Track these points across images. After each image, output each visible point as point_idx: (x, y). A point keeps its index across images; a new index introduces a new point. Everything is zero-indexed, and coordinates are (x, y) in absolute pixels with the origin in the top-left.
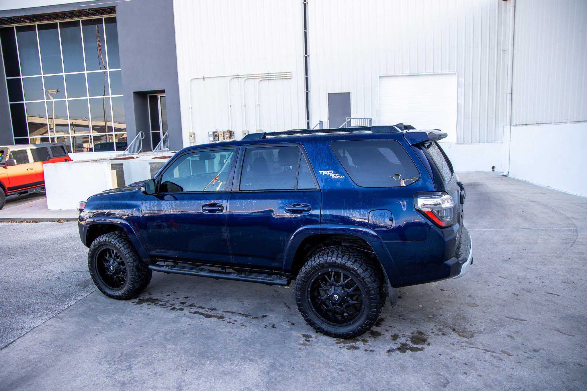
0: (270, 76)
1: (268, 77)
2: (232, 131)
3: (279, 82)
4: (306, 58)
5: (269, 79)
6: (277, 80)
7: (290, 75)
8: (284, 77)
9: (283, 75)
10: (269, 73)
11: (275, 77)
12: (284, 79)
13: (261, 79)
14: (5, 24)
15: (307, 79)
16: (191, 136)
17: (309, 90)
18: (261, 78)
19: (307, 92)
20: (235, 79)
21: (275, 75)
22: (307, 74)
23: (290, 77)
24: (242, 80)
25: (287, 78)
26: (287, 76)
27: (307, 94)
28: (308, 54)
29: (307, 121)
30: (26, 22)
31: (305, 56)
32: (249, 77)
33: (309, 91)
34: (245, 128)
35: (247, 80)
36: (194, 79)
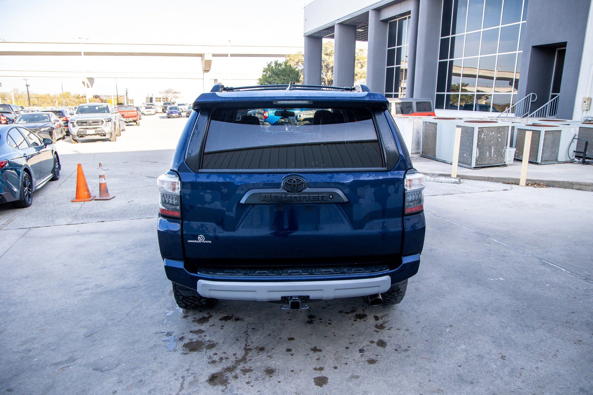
16: (585, 102)
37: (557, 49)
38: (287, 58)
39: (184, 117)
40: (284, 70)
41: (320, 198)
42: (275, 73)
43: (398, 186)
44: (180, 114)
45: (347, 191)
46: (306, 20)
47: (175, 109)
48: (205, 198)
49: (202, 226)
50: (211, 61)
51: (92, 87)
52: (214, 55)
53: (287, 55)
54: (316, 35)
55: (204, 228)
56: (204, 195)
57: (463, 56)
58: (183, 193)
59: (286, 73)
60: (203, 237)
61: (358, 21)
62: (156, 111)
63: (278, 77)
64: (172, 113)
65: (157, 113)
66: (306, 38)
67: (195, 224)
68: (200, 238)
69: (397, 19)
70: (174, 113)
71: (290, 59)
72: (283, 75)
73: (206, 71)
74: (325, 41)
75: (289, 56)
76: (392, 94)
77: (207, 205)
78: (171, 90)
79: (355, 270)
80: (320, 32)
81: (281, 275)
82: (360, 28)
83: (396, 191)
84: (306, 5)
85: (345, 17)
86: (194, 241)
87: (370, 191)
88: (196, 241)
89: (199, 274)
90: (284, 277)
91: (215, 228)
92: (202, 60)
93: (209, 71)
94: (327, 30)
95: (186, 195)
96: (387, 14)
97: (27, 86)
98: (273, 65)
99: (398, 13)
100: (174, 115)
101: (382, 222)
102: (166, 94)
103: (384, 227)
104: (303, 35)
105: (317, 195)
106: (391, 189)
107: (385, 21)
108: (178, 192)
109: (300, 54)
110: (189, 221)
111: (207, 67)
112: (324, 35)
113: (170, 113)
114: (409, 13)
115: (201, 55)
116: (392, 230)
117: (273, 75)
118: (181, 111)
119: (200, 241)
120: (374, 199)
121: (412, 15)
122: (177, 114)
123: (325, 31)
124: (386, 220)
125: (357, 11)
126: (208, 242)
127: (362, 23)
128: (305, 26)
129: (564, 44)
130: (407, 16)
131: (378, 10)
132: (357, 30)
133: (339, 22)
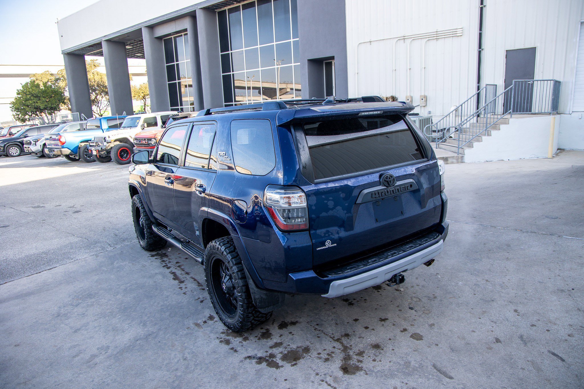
0: (438, 34)
1: (436, 36)
2: (395, 97)
3: (449, 41)
4: (482, 9)
5: (438, 37)
6: (446, 39)
7: (461, 32)
8: (454, 34)
9: (453, 32)
10: (438, 31)
11: (444, 35)
12: (455, 37)
13: (428, 39)
14: (221, 8)
15: (480, 35)
17: (483, 47)
18: (429, 37)
19: (480, 50)
20: (401, 40)
21: (444, 33)
22: (481, 29)
23: (461, 34)
24: (408, 41)
25: (458, 35)
26: (458, 32)
27: (480, 52)
28: (484, 4)
29: (477, 85)
30: (234, 4)
31: (481, 6)
32: (415, 38)
33: (482, 49)
34: (409, 94)
35: (413, 41)
36: (361, 43)
37: (324, 62)
40: (44, 92)
41: (406, 188)
42: (34, 95)
43: (437, 171)
46: (62, 36)
48: (328, 206)
49: (328, 232)
54: (77, 52)
55: (330, 233)
56: (327, 202)
57: (245, 69)
58: (310, 205)
59: (48, 95)
60: (330, 242)
61: (128, 38)
63: (38, 99)
66: (66, 56)
67: (321, 232)
68: (327, 243)
69: (173, 37)
71: (37, 80)
72: (44, 97)
74: (88, 59)
75: (34, 75)
76: (179, 108)
77: (330, 211)
80: (82, 49)
82: (129, 45)
84: (59, 19)
85: (113, 33)
86: (322, 248)
88: (324, 247)
89: (330, 277)
91: (338, 231)
94: (91, 47)
95: (312, 205)
96: (161, 31)
98: (29, 86)
99: (174, 30)
104: (61, 52)
105: (404, 186)
107: (160, 38)
108: (304, 204)
109: (48, 73)
110: (314, 230)
112: (87, 52)
114: (186, 30)
116: (438, 204)
117: (32, 98)
119: (327, 247)
120: (428, 183)
121: (189, 32)
123: (89, 48)
125: (128, 28)
126: (334, 245)
127: (132, 40)
128: (61, 43)
129: (333, 58)
130: (183, 34)
131: (152, 27)
132: (127, 47)
133: (107, 38)
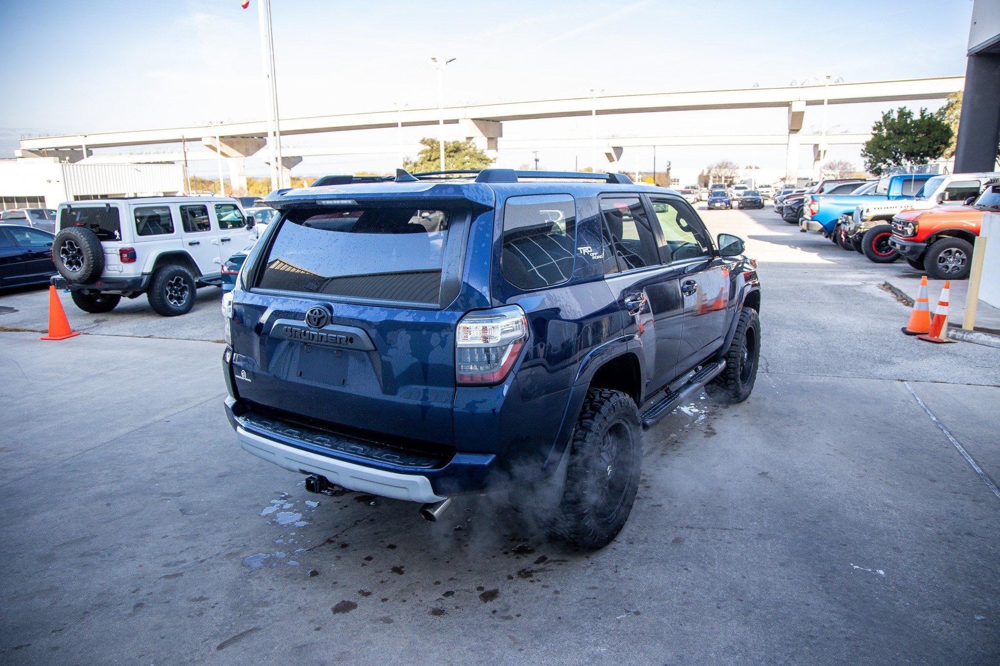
38: (951, 100)
39: (735, 209)
41: (338, 341)
42: (899, 131)
43: (446, 336)
44: (729, 204)
45: (373, 333)
46: (975, 23)
47: (722, 195)
50: (803, 113)
51: (618, 159)
52: (809, 103)
53: (951, 95)
55: (247, 363)
59: (920, 130)
62: (699, 198)
64: (715, 201)
65: (701, 200)
66: (972, 59)
68: (243, 374)
70: (718, 202)
71: (956, 102)
73: (794, 130)
78: (727, 164)
79: (387, 457)
81: (303, 440)
83: (443, 344)
87: (403, 338)
88: (240, 377)
90: (306, 443)
92: (790, 110)
93: (798, 130)
97: (537, 160)
98: (895, 115)
100: (718, 205)
101: (424, 390)
102: (718, 170)
103: (425, 398)
104: (967, 52)
105: (335, 336)
106: (435, 338)
111: (796, 123)
113: (711, 202)
115: (788, 104)
116: (436, 404)
118: (731, 198)
119: (243, 378)
120: (410, 351)
122: (724, 204)
124: (430, 388)
126: (247, 379)
128: (971, 36)
